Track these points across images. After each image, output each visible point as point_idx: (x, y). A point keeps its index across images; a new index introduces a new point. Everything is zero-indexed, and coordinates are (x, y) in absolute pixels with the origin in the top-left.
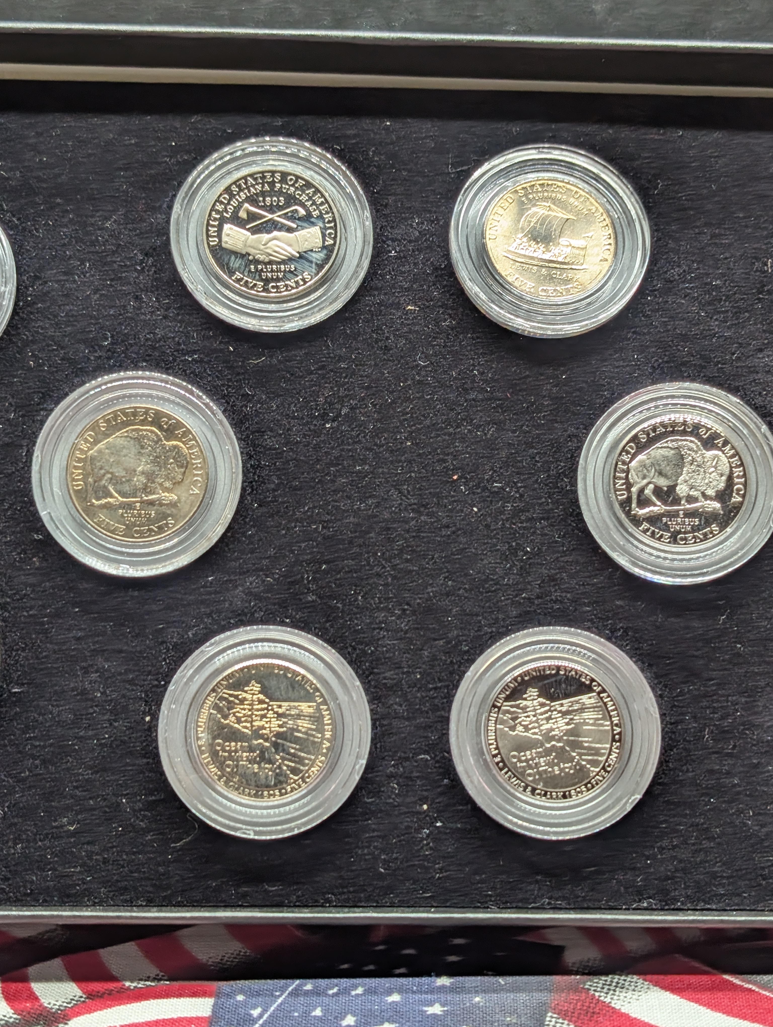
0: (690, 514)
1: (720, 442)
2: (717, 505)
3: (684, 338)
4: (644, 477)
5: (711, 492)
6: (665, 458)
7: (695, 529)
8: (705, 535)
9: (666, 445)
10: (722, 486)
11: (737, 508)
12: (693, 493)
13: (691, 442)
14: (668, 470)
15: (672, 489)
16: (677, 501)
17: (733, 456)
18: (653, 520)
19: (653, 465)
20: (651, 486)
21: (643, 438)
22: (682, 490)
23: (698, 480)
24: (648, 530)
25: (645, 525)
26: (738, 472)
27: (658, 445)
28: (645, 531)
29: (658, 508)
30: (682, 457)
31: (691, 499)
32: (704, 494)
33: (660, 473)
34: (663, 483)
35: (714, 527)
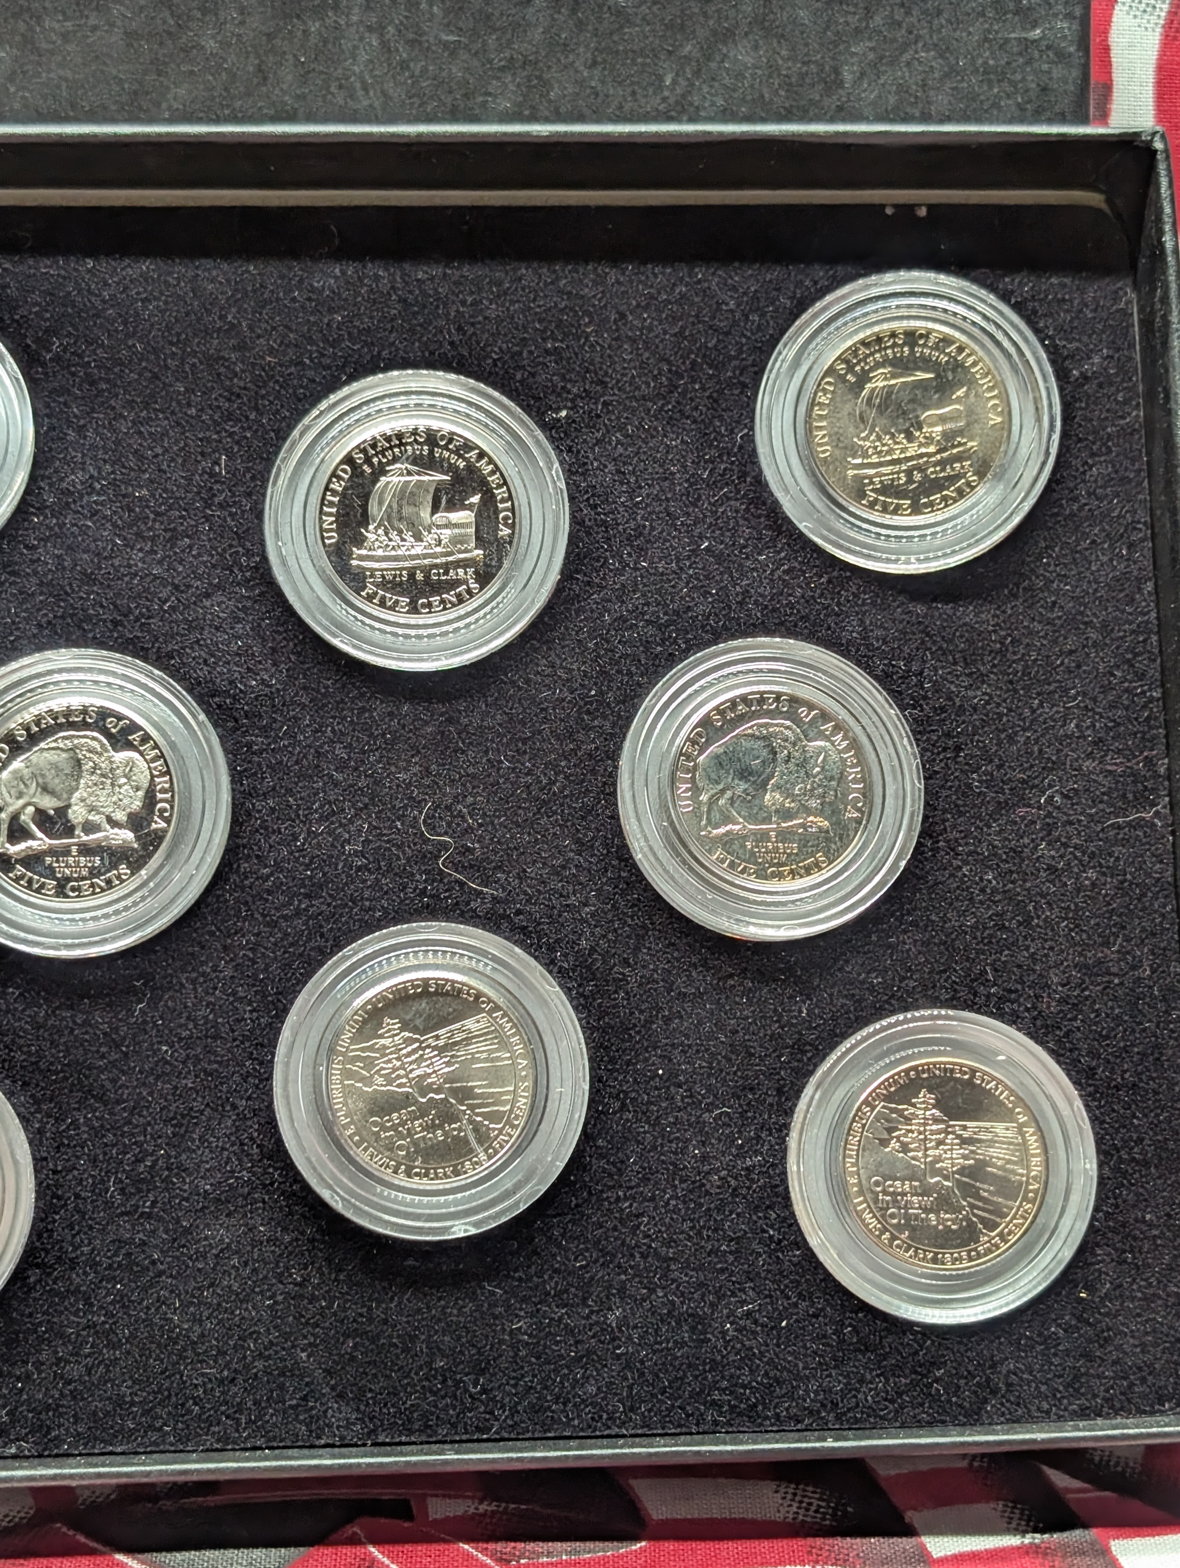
0: (86, 850)
1: (135, 737)
2: (128, 835)
3: (89, 579)
4: (20, 795)
5: (120, 816)
6: (55, 766)
7: (94, 873)
8: (109, 882)
9: (54, 745)
10: (137, 805)
11: (158, 838)
12: (94, 818)
13: (92, 739)
14: (56, 783)
15: (62, 812)
16: (69, 830)
17: (154, 760)
18: (32, 860)
19: (34, 776)
20: (30, 810)
21: (21, 736)
22: (77, 814)
23: (104, 799)
24: (22, 877)
25: (20, 869)
26: (162, 782)
27: (43, 745)
28: (17, 880)
29: (40, 842)
30: (78, 763)
31: (90, 827)
32: (110, 820)
33: (45, 789)
34: (49, 803)
35: (123, 869)
